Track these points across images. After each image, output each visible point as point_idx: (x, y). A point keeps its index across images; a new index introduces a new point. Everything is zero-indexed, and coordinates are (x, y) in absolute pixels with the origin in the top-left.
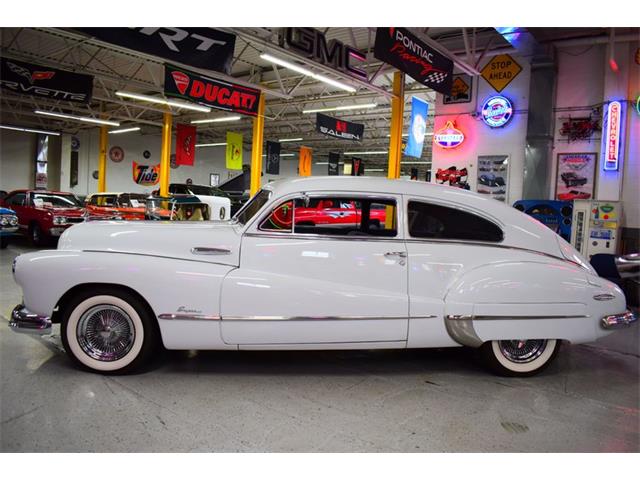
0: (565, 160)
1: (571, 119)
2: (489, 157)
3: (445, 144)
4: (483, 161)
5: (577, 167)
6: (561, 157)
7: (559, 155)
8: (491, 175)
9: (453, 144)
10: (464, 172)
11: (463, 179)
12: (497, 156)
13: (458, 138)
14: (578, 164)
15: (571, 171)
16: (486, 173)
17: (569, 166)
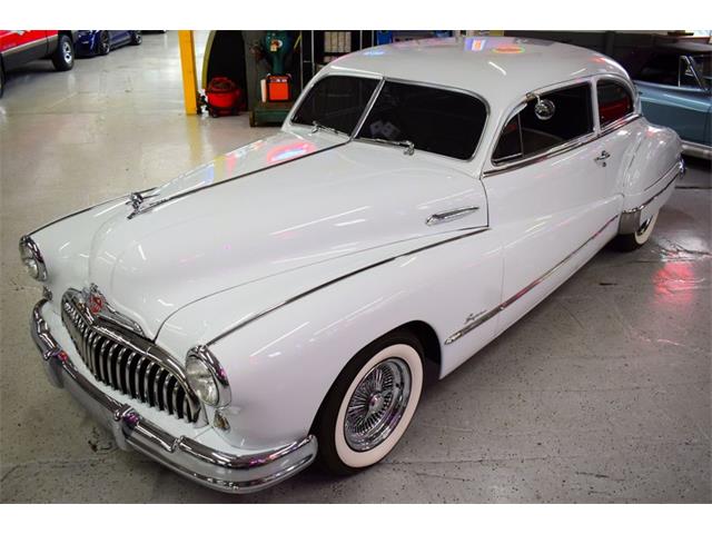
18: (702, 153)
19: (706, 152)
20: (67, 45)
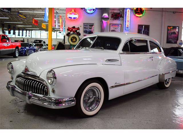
0: (112, 26)
1: (114, 13)
2: (87, 24)
3: (71, 18)
4: (85, 25)
5: (116, 28)
6: (111, 25)
7: (110, 24)
8: (88, 30)
9: (74, 18)
10: (78, 29)
11: (78, 31)
12: (90, 24)
13: (76, 16)
14: (116, 27)
15: (114, 29)
16: (87, 29)
17: (113, 28)
18: (180, 73)
19: (181, 72)
20: (17, 51)
